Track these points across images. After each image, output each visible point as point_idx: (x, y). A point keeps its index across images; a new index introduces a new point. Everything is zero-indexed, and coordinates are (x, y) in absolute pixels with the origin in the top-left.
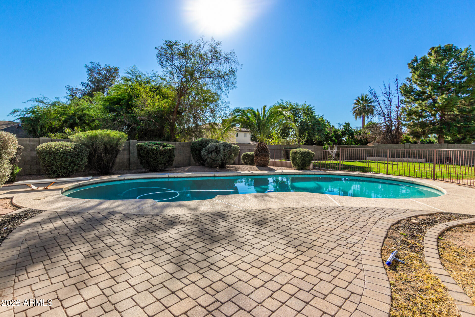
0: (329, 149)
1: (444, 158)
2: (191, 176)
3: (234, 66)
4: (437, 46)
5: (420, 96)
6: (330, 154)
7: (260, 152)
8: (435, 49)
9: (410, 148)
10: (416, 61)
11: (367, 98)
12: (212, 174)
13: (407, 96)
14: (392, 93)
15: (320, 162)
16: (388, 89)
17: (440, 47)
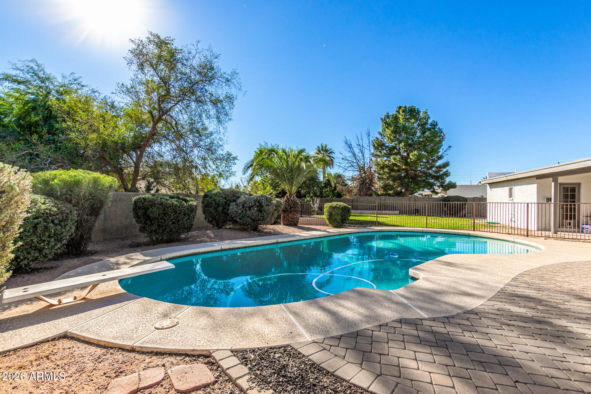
0: (311, 202)
1: (411, 209)
2: (251, 245)
3: (233, 91)
4: (403, 106)
5: (391, 151)
6: (312, 208)
7: (291, 208)
8: (403, 108)
9: (385, 200)
10: (388, 117)
11: (327, 148)
12: (274, 241)
13: (379, 149)
14: (365, 146)
15: (319, 217)
16: (360, 142)
17: (405, 107)
